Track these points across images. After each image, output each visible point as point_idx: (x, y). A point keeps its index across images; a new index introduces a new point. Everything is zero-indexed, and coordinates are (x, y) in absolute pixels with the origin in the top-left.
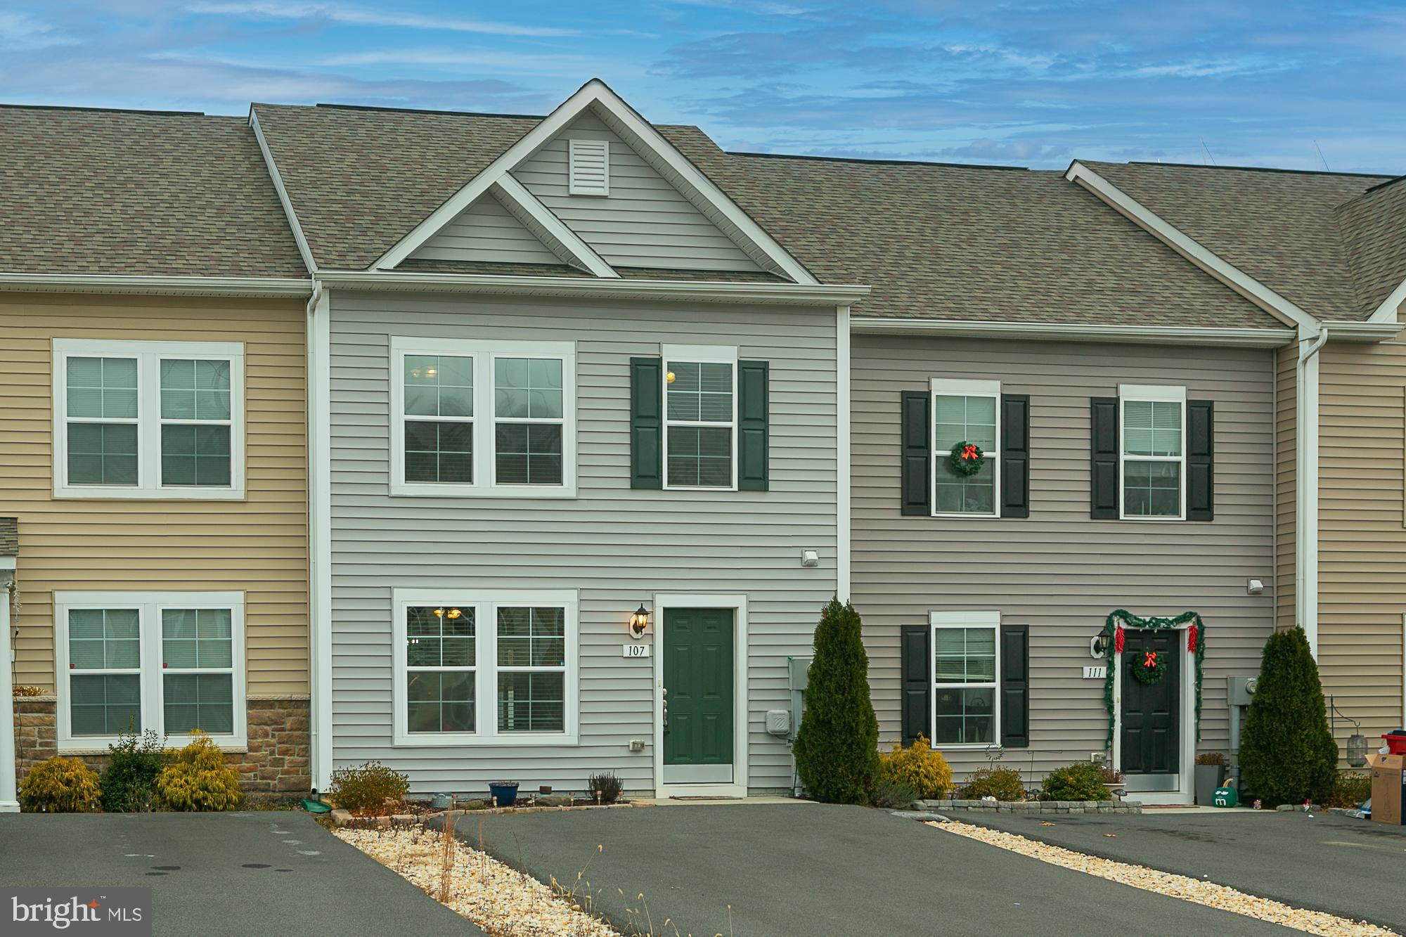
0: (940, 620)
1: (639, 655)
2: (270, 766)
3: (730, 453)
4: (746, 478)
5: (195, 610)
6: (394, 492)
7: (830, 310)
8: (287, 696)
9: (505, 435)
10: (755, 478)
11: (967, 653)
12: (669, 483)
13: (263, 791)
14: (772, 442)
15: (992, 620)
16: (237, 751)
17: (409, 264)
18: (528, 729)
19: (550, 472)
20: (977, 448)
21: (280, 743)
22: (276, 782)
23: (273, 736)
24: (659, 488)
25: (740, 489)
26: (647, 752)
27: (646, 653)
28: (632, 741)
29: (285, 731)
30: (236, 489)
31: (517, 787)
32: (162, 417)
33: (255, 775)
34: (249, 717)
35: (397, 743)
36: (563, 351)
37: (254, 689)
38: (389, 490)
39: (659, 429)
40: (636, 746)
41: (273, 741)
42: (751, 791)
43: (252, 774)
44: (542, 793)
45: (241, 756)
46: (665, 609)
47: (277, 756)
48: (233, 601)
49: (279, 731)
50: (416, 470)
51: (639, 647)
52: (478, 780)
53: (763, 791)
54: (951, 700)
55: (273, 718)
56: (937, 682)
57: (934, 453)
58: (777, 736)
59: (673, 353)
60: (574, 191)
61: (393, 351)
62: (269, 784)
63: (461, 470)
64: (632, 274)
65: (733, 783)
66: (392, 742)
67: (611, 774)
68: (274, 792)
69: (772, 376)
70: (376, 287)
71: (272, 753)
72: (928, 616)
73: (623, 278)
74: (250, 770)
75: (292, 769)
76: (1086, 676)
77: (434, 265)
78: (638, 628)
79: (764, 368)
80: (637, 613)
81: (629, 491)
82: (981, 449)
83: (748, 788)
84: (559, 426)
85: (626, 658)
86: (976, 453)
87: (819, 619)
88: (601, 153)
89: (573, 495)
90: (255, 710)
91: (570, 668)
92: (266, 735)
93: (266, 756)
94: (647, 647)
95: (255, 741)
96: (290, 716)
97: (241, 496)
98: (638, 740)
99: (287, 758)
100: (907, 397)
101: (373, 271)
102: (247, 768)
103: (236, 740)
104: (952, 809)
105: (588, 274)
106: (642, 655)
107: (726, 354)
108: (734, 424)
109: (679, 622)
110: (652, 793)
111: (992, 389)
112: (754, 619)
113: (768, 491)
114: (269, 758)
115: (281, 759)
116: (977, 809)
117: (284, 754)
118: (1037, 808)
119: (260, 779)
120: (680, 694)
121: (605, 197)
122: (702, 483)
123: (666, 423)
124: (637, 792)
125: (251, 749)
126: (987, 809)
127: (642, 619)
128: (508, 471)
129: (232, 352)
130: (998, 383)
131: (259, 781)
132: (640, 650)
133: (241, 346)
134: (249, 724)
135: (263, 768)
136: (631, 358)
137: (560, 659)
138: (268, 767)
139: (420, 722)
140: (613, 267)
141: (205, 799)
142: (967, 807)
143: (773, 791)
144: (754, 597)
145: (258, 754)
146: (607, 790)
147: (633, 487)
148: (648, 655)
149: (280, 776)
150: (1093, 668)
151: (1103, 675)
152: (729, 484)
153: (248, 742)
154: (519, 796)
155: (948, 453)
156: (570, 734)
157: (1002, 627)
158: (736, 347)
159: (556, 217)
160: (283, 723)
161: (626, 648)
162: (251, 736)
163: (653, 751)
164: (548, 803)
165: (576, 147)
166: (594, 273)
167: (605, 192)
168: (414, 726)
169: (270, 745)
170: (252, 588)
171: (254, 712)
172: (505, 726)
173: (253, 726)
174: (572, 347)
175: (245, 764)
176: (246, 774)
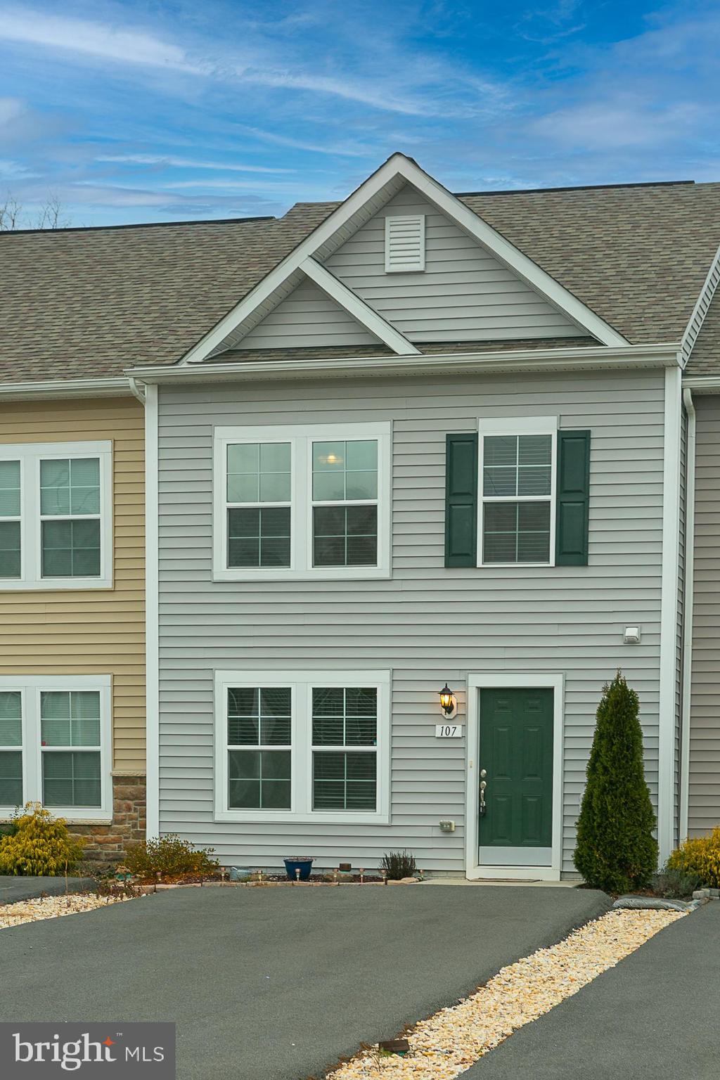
1: (450, 736)
2: (133, 838)
4: (564, 553)
5: (68, 693)
6: (216, 578)
7: (657, 372)
9: (324, 519)
10: (575, 553)
12: (485, 560)
14: (592, 515)
17: (226, 353)
18: (343, 807)
19: (365, 554)
23: (135, 810)
24: (474, 565)
25: (558, 564)
27: (458, 733)
28: (439, 821)
30: (105, 579)
31: (310, 863)
32: (42, 514)
33: (119, 847)
34: (114, 791)
35: (218, 818)
36: (378, 431)
37: (119, 766)
38: (212, 576)
39: (474, 505)
40: (445, 826)
41: (136, 815)
43: (116, 845)
45: (107, 828)
46: (480, 689)
47: (139, 830)
48: (101, 684)
50: (239, 556)
51: (450, 726)
52: (273, 856)
55: (135, 794)
59: (489, 427)
60: (389, 269)
61: (216, 441)
63: (278, 555)
64: (433, 349)
65: (550, 867)
66: (213, 817)
67: (408, 854)
69: (594, 445)
70: (197, 379)
71: (134, 826)
73: (423, 354)
74: (114, 841)
78: (449, 708)
79: (585, 436)
80: (441, 693)
81: (444, 570)
83: (561, 873)
84: (375, 508)
85: (438, 738)
87: (599, 698)
88: (416, 227)
89: (387, 575)
90: (119, 786)
91: (381, 747)
92: (129, 809)
93: (128, 829)
94: (459, 728)
95: (119, 815)
97: (109, 586)
98: (446, 821)
101: (184, 365)
103: (103, 813)
105: (391, 352)
106: (454, 736)
107: (545, 425)
108: (552, 498)
109: (499, 702)
110: (460, 874)
113: (588, 566)
114: (131, 830)
115: (142, 831)
119: (124, 850)
120: (499, 775)
121: (419, 273)
122: (521, 559)
123: (481, 499)
124: (449, 873)
125: (116, 821)
127: (446, 699)
128: (325, 555)
129: (101, 449)
131: (122, 852)
132: (452, 730)
133: (109, 443)
134: (115, 799)
135: (125, 840)
136: (447, 434)
137: (372, 740)
138: (131, 839)
139: (238, 800)
140: (414, 344)
144: (571, 676)
145: (121, 826)
146: (399, 868)
147: (448, 566)
148: (461, 736)
152: (548, 560)
153: (114, 816)
154: (313, 872)
156: (380, 815)
158: (557, 418)
159: (358, 297)
161: (439, 728)
162: (117, 809)
163: (465, 832)
165: (392, 224)
166: (396, 350)
167: (420, 267)
168: (234, 803)
169: (132, 819)
170: (117, 671)
171: (119, 787)
172: (318, 804)
173: (118, 801)
174: (386, 427)
175: (111, 837)
176: (111, 846)
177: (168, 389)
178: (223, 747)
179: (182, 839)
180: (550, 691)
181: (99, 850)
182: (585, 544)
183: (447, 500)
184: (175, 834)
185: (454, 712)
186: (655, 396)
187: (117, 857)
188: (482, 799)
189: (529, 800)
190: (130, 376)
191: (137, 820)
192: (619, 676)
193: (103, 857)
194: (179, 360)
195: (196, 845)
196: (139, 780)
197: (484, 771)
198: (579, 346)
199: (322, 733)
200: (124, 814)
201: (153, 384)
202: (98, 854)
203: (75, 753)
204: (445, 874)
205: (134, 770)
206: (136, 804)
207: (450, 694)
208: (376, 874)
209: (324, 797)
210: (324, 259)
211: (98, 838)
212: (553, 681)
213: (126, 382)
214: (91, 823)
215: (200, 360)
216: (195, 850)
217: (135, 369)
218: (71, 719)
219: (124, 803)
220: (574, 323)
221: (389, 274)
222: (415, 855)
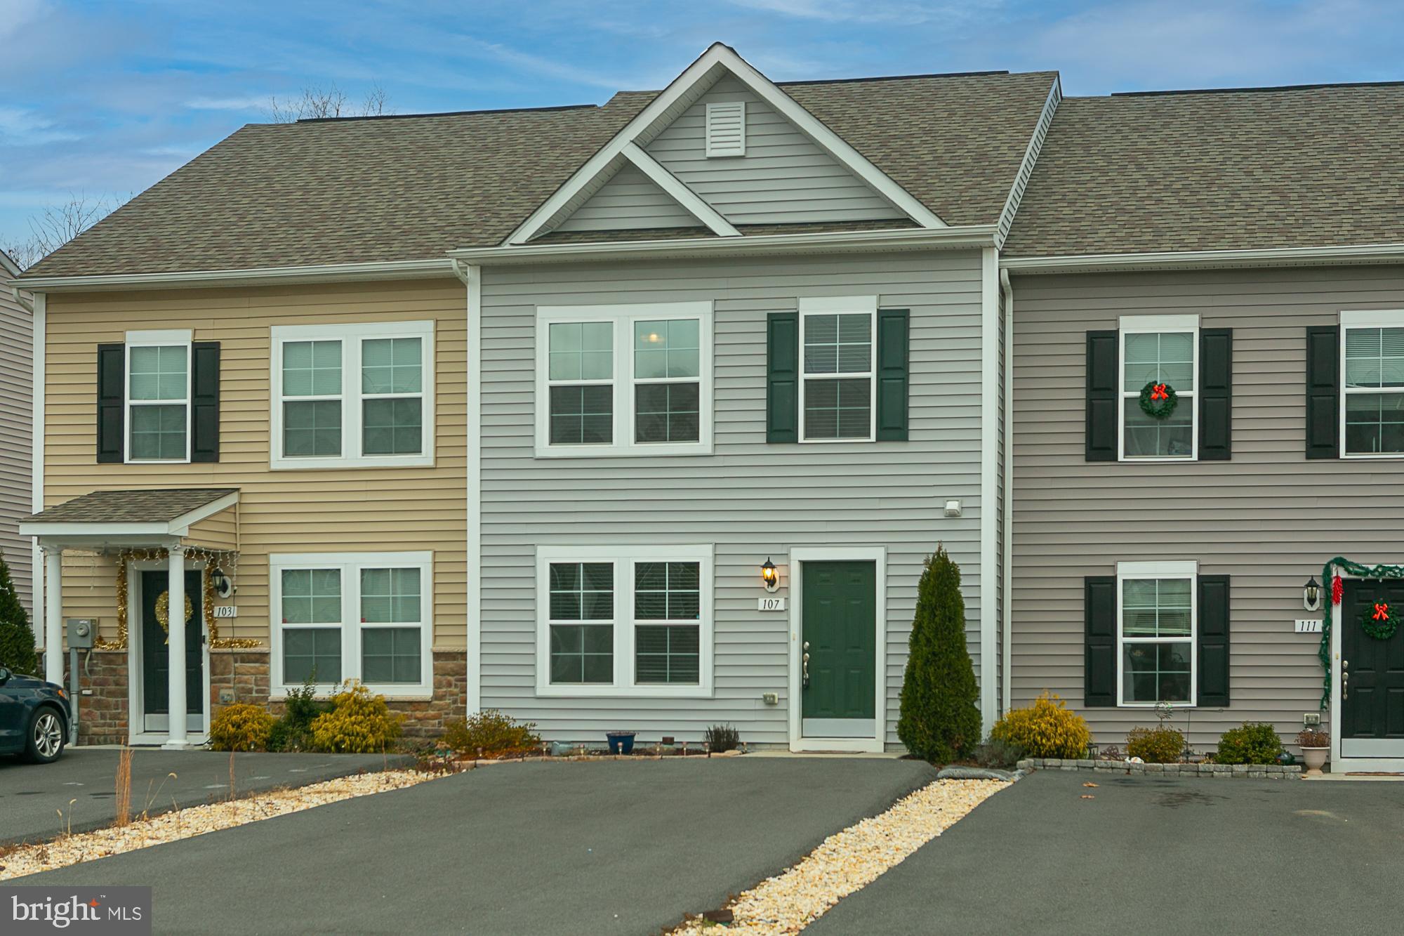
0: (1126, 571)
1: (773, 609)
2: (454, 714)
3: (868, 404)
4: (885, 429)
5: (388, 569)
6: (538, 455)
7: (974, 253)
9: (644, 395)
10: (895, 428)
11: (1159, 606)
12: (807, 436)
14: (912, 391)
15: (1187, 570)
16: (420, 700)
17: (548, 235)
18: (665, 681)
19: (688, 430)
20: (1168, 387)
23: (456, 686)
24: (795, 441)
25: (879, 439)
26: (782, 706)
27: (781, 607)
28: (763, 694)
30: (427, 456)
31: (633, 736)
32: (363, 393)
33: (439, 723)
34: (435, 668)
35: (539, 693)
36: (699, 311)
37: (440, 642)
38: (534, 453)
39: (795, 381)
40: (768, 698)
41: (456, 690)
42: (890, 747)
43: (437, 721)
44: (663, 743)
45: (427, 704)
46: (802, 562)
47: (459, 705)
48: (422, 560)
50: (561, 433)
51: (773, 600)
52: (595, 730)
54: (1141, 657)
55: (455, 669)
56: (1124, 636)
57: (1122, 394)
59: (809, 307)
60: (710, 153)
61: (538, 321)
63: (601, 432)
64: (753, 231)
65: (874, 737)
66: (535, 692)
67: (732, 727)
69: (913, 323)
70: (521, 261)
71: (454, 702)
72: (1114, 567)
73: (744, 235)
74: (434, 718)
76: (1298, 629)
78: (771, 582)
79: (904, 315)
80: (763, 567)
81: (766, 445)
82: (1174, 388)
83: (885, 744)
84: (697, 385)
85: (761, 611)
86: (1167, 392)
87: (921, 571)
88: (736, 114)
89: (709, 451)
91: (704, 621)
92: (449, 685)
93: (449, 704)
94: (782, 601)
95: (439, 690)
97: (431, 463)
98: (769, 693)
100: (1093, 337)
101: (506, 246)
102: (432, 716)
103: (423, 690)
104: (1076, 769)
105: (712, 234)
106: (777, 609)
107: (865, 305)
108: (873, 375)
109: (822, 575)
110: (784, 746)
111: (1190, 324)
112: (893, 571)
113: (908, 440)
114: (452, 706)
115: (462, 706)
116: (1103, 770)
118: (1174, 771)
119: (444, 727)
120: (822, 647)
121: (740, 157)
122: (843, 435)
123: (802, 376)
124: (773, 745)
125: (436, 697)
126: (1115, 771)
127: (768, 572)
128: (647, 431)
129: (424, 329)
130: (1196, 317)
131: (442, 728)
132: (775, 603)
133: (431, 323)
134: (435, 674)
135: (445, 716)
136: (768, 314)
137: (695, 615)
138: (451, 715)
139: (560, 673)
140: (736, 226)
141: (343, 741)
142: (1093, 768)
144: (892, 549)
145: (441, 702)
146: (722, 740)
147: (770, 441)
148: (783, 609)
150: (1306, 622)
151: (1319, 628)
152: (868, 435)
153: (434, 692)
154: (635, 746)
155: (1138, 394)
156: (704, 687)
157: (1199, 577)
158: (875, 297)
159: (679, 180)
161: (761, 601)
162: (437, 685)
163: (788, 704)
165: (712, 110)
166: (718, 233)
167: (741, 152)
168: (556, 677)
169: (453, 695)
170: (438, 547)
171: (439, 663)
172: (641, 678)
173: (439, 677)
174: (707, 306)
175: (431, 712)
176: (431, 721)
177: (490, 270)
178: (544, 621)
179: (503, 715)
180: (872, 564)
181: (419, 727)
182: (906, 420)
183: (768, 377)
184: (497, 709)
185: (777, 585)
186: (974, 276)
187: (437, 734)
188: (805, 671)
189: (852, 672)
190: (452, 257)
191: (457, 695)
192: (940, 548)
193: (423, 734)
194: (502, 242)
195: (517, 720)
196: (459, 656)
197: (807, 644)
198: (898, 227)
199: (644, 606)
200: (444, 690)
201: (475, 265)
202: (418, 731)
203: (395, 630)
204: (768, 746)
205: (453, 646)
206: (457, 680)
207: (773, 567)
208: (699, 747)
209: (647, 671)
210: (646, 144)
211: (419, 714)
212: (876, 554)
213: (449, 263)
214: (410, 700)
215: (523, 242)
216: (517, 725)
217: (458, 250)
218: (391, 596)
219: (444, 679)
220: (892, 206)
221: (711, 159)
222: (739, 728)
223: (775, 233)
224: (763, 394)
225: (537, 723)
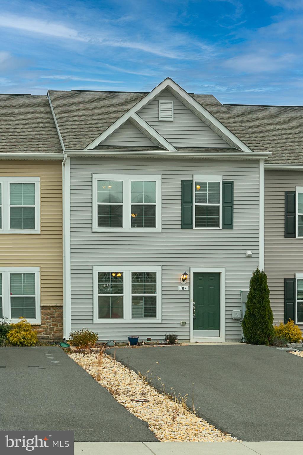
0: (299, 277)
1: (184, 290)
3: (218, 215)
4: (225, 224)
5: (22, 274)
6: (93, 231)
7: (257, 162)
8: (55, 305)
9: (134, 209)
10: (229, 225)
12: (196, 226)
13: (47, 339)
14: (235, 211)
16: (37, 325)
17: (99, 147)
19: (151, 223)
21: (52, 322)
22: (51, 336)
24: (192, 228)
25: (223, 228)
26: (187, 325)
27: (187, 289)
28: (181, 321)
29: (54, 317)
30: (37, 230)
31: (138, 338)
32: (10, 204)
33: (44, 334)
34: (41, 312)
35: (95, 322)
36: (156, 178)
37: (43, 302)
38: (91, 230)
39: (192, 206)
40: (183, 323)
41: (50, 321)
42: (226, 340)
43: (42, 333)
44: (148, 341)
45: (38, 326)
46: (194, 273)
47: (52, 327)
48: (36, 270)
49: (52, 317)
50: (102, 222)
52: (124, 336)
53: (231, 340)
55: (50, 313)
56: (298, 300)
57: (297, 214)
58: (236, 320)
59: (198, 178)
60: (160, 119)
61: (93, 179)
62: (49, 336)
63: (118, 223)
64: (182, 149)
65: (220, 337)
67: (174, 334)
68: (50, 339)
69: (235, 186)
71: (50, 325)
72: (295, 275)
73: (178, 151)
74: (42, 332)
75: (57, 331)
77: (108, 148)
78: (184, 280)
79: (232, 183)
80: (183, 275)
84: (155, 206)
85: (179, 291)
88: (170, 105)
89: (160, 231)
90: (44, 310)
91: (158, 294)
92: (48, 319)
93: (47, 327)
94: (187, 287)
95: (43, 321)
96: (56, 312)
97: (39, 233)
98: (184, 321)
99: (55, 327)
100: (287, 194)
101: (86, 150)
102: (41, 331)
103: (37, 321)
105: (165, 150)
107: (218, 179)
108: (220, 205)
109: (199, 278)
110: (189, 340)
112: (228, 276)
113: (233, 229)
114: (49, 327)
117: (54, 326)
119: (45, 335)
120: (200, 304)
121: (172, 121)
122: (208, 226)
123: (195, 204)
124: (184, 340)
125: (42, 324)
127: (185, 277)
128: (135, 222)
129: (35, 180)
132: (185, 288)
133: (39, 178)
134: (41, 315)
135: (47, 331)
136: (182, 180)
137: (155, 292)
138: (48, 331)
139: (103, 314)
140: (175, 147)
143: (234, 340)
144: (228, 268)
145: (45, 326)
147: (182, 228)
149: (53, 334)
152: (219, 227)
153: (41, 321)
154: (138, 342)
156: (158, 318)
158: (221, 176)
159: (153, 129)
160: (54, 315)
161: (180, 287)
162: (42, 319)
163: (190, 325)
164: (149, 344)
165: (161, 103)
166: (168, 149)
168: (101, 316)
169: (49, 323)
170: (43, 266)
172: (134, 316)
173: (43, 316)
174: (159, 177)
175: (40, 330)
176: (40, 333)
177: (74, 159)
178: (96, 295)
180: (218, 274)
182: (232, 221)
183: (182, 204)
185: (186, 282)
186: (257, 170)
187: (43, 338)
188: (194, 313)
189: (211, 313)
194: (84, 148)
197: (195, 303)
199: (135, 289)
200: (45, 321)
201: (71, 156)
203: (24, 297)
206: (50, 317)
210: (141, 114)
211: (36, 330)
212: (221, 270)
215: (92, 149)
218: (23, 284)
219: (45, 317)
221: (161, 121)
223: (189, 151)
224: (180, 210)
225: (98, 333)
